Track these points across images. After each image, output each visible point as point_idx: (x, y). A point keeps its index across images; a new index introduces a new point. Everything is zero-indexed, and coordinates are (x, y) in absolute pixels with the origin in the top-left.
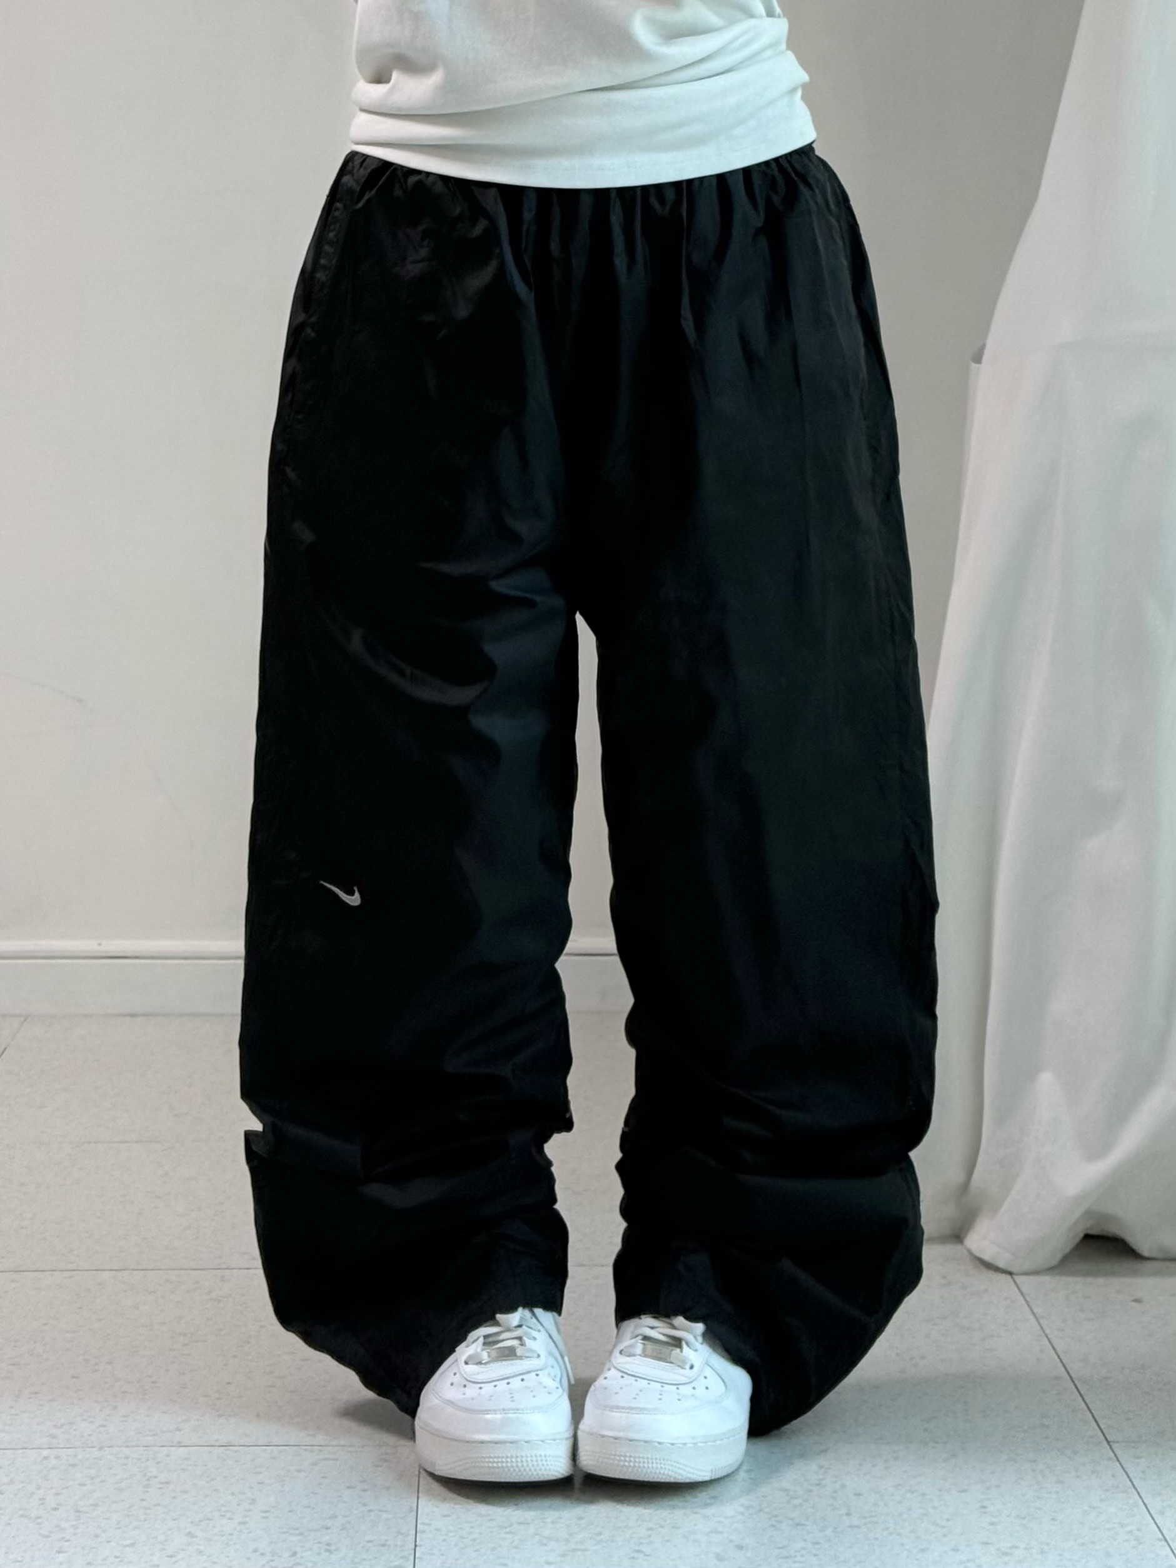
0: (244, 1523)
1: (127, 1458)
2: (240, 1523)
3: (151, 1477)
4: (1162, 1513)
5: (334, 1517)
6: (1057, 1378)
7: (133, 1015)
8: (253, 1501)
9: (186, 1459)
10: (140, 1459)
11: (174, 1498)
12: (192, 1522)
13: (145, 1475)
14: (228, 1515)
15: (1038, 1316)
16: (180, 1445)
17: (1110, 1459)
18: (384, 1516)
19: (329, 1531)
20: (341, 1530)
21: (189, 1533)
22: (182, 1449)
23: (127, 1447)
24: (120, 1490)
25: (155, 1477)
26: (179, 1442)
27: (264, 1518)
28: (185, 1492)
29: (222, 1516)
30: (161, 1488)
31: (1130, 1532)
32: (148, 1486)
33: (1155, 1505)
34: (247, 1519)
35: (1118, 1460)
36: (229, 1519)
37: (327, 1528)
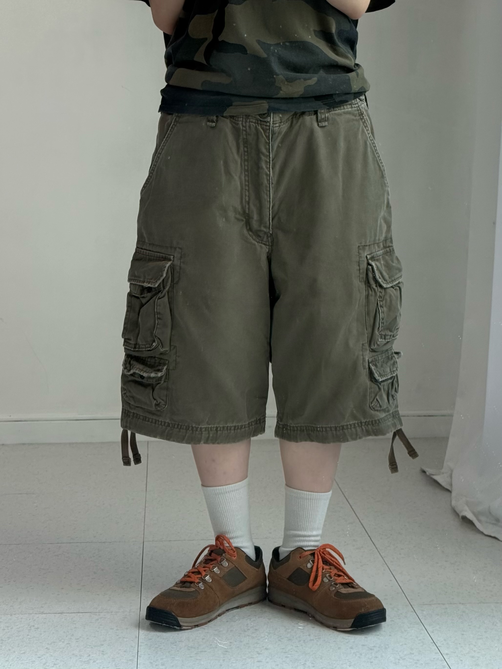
0: (69, 644)
1: (21, 618)
2: (67, 644)
3: (31, 626)
4: (433, 632)
5: (105, 640)
6: (391, 580)
7: (24, 444)
8: (73, 635)
9: (45, 619)
10: (27, 619)
11: (41, 634)
12: (48, 644)
13: (29, 625)
14: (63, 640)
15: (383, 556)
16: (43, 613)
17: (412, 612)
18: (125, 640)
19: (103, 646)
20: (109, 645)
21: (47, 648)
22: (44, 615)
23: (22, 614)
24: (19, 631)
25: (34, 626)
26: (42, 612)
27: (77, 641)
28: (45, 632)
29: (60, 641)
30: (35, 630)
31: (420, 640)
32: (30, 630)
33: (430, 629)
34: (70, 642)
35: (415, 612)
36: (63, 642)
37: (102, 645)
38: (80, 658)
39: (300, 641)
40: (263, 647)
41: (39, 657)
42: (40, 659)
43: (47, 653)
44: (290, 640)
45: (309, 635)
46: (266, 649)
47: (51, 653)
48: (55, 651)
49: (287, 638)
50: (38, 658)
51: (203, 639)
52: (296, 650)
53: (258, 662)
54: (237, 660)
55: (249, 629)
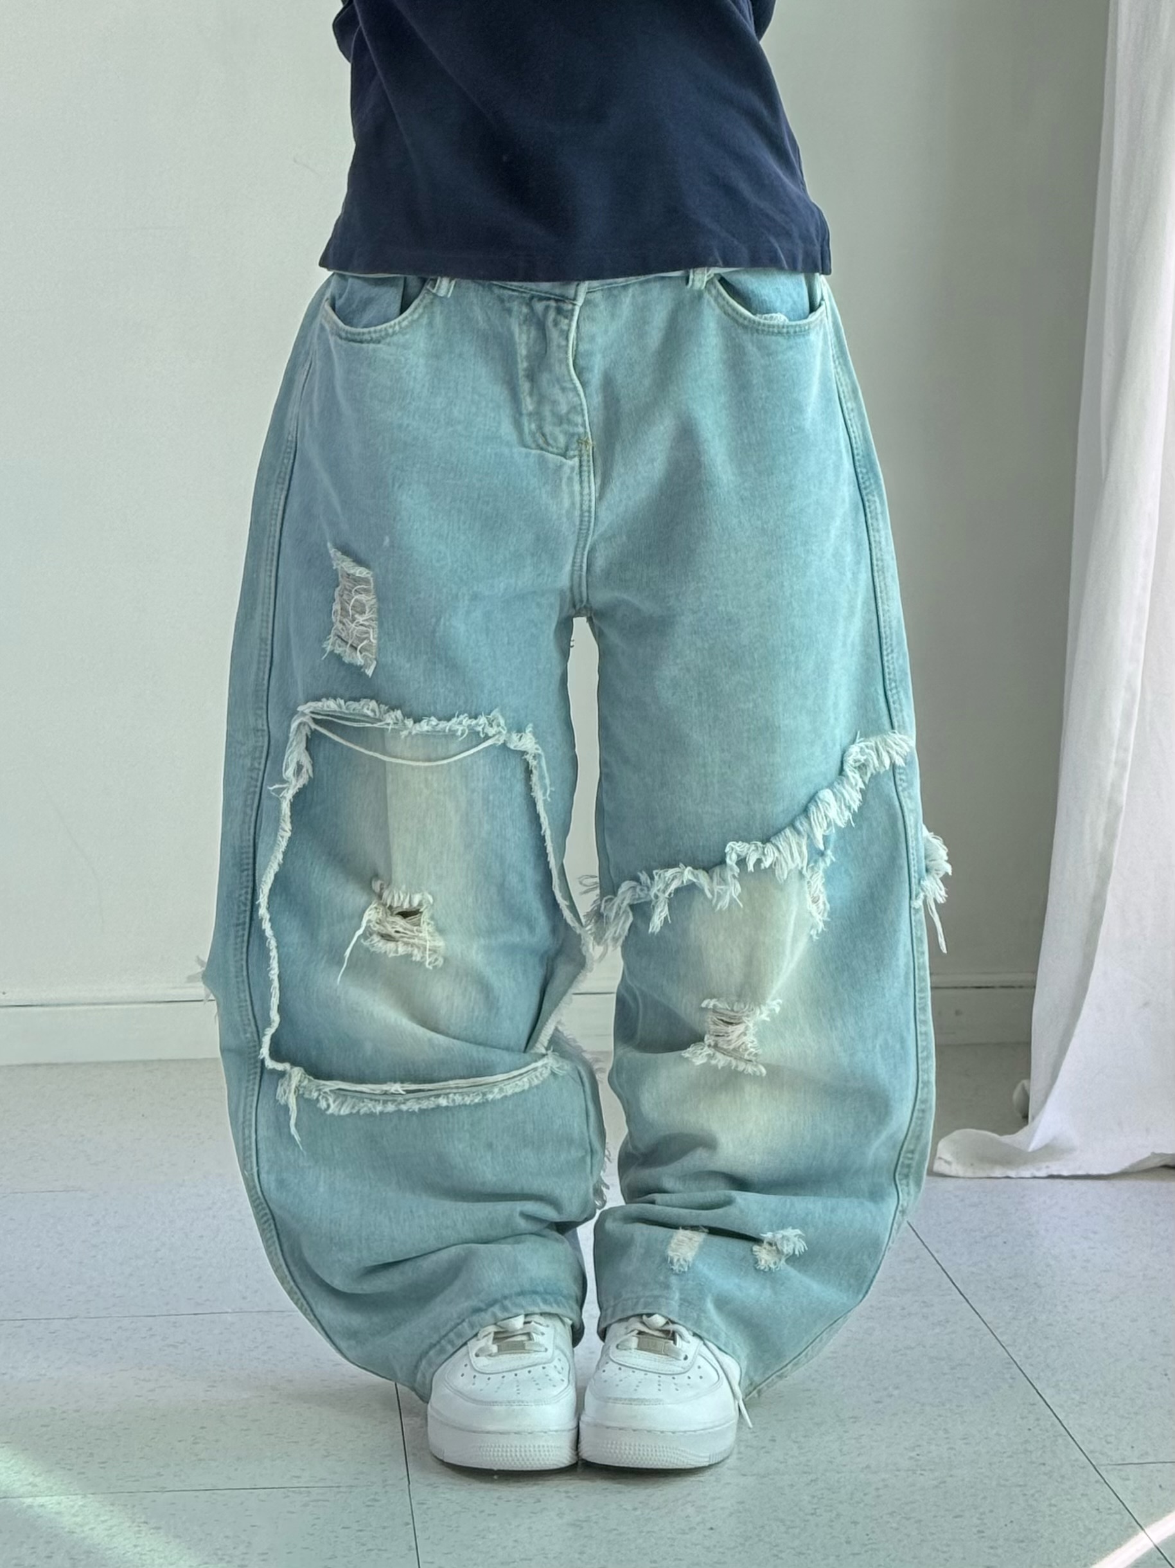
6: (1034, 1404)
17: (1097, 1482)
35: (1106, 1482)
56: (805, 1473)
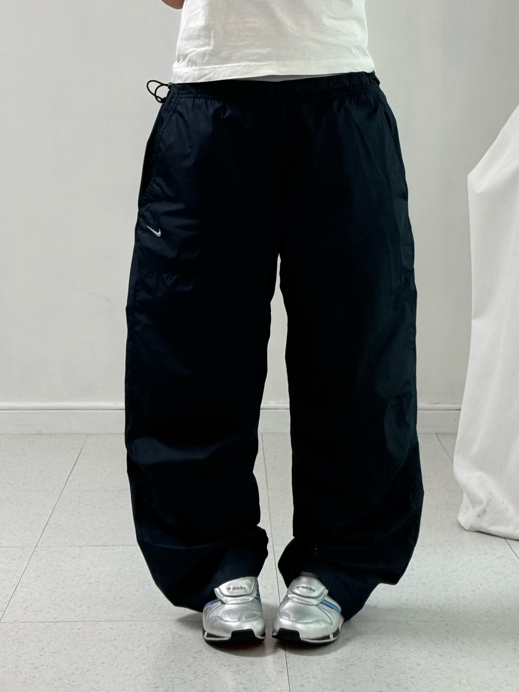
1: (164, 625)
12: (194, 652)
13: (172, 633)
21: (194, 657)
38: (229, 668)
39: (451, 657)
40: (414, 662)
41: (188, 666)
42: (190, 668)
43: (195, 662)
44: (440, 655)
45: (460, 651)
46: (418, 664)
47: (199, 663)
48: (203, 660)
49: (437, 653)
50: (187, 668)
51: (351, 652)
52: (449, 666)
53: (411, 677)
54: (389, 675)
55: (396, 643)
56: (443, 621)
